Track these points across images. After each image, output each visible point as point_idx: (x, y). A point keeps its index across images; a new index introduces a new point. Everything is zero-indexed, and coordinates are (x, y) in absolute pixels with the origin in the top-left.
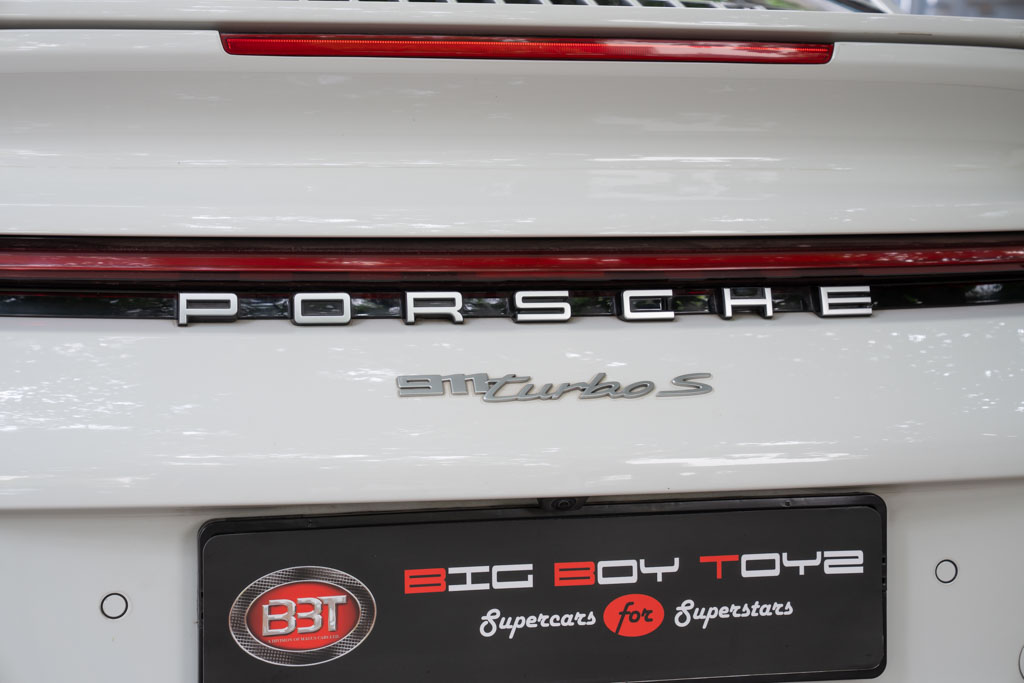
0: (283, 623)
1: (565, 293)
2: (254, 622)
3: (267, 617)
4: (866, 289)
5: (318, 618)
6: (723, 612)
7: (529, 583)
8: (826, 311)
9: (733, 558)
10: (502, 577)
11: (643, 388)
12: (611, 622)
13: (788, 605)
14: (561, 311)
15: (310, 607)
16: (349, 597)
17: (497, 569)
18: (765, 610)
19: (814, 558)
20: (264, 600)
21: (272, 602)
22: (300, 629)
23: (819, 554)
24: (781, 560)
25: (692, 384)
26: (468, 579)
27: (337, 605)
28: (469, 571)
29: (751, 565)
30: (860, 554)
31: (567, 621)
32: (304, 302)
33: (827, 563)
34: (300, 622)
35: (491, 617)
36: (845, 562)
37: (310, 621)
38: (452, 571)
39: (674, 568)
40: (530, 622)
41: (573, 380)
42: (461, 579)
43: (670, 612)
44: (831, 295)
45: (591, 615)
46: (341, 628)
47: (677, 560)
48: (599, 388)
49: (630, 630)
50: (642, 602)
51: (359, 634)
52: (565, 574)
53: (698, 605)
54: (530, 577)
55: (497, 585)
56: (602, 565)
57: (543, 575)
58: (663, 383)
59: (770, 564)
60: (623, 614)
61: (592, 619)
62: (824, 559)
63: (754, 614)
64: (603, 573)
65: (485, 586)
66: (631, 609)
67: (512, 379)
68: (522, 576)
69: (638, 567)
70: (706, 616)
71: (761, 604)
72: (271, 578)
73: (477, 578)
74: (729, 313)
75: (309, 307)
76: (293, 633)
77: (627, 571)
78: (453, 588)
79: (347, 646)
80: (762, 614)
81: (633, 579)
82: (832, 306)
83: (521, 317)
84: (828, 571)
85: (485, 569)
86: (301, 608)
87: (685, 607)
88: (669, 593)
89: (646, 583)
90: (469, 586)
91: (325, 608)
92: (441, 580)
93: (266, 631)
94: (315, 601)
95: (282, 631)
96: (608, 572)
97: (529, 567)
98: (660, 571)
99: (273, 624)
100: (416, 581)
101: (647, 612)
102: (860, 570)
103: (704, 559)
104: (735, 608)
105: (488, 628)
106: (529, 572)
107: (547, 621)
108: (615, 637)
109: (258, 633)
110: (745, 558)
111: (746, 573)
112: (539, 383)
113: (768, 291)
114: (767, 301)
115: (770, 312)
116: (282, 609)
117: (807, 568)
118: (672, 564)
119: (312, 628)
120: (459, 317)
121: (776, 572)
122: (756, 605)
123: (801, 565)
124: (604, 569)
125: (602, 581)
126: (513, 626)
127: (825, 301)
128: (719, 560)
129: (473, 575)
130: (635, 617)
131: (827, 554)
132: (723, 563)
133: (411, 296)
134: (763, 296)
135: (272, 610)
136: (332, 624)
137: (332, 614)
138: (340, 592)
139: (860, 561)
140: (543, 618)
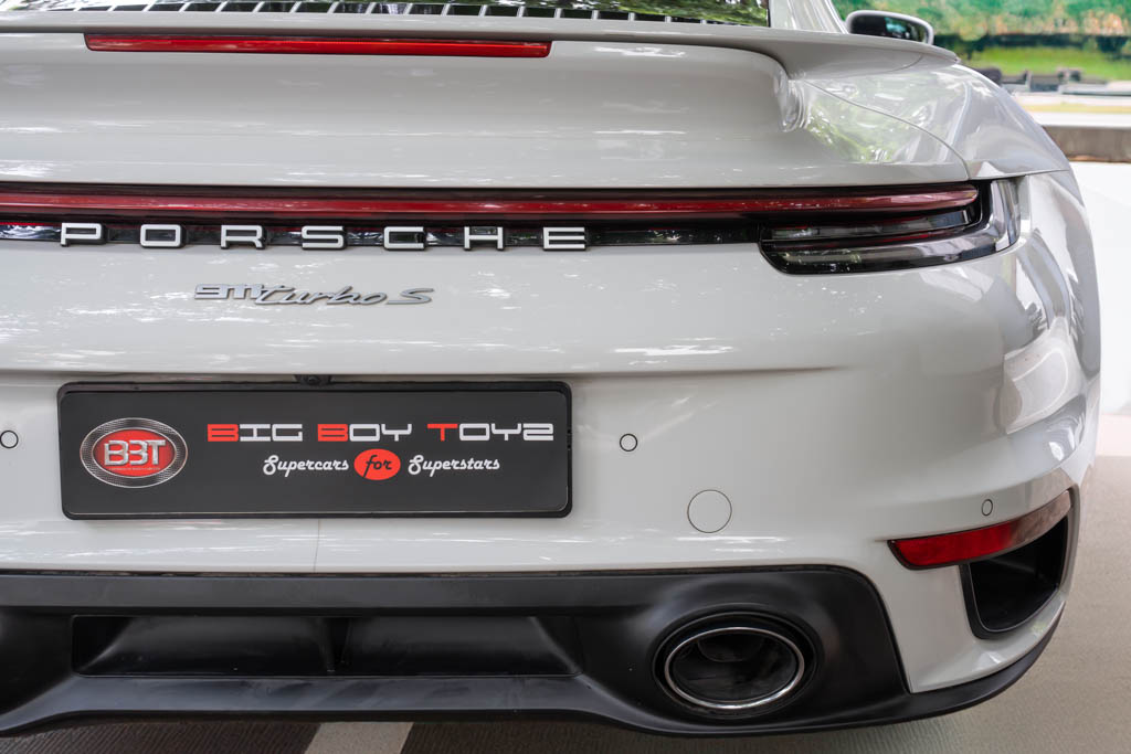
0: (120, 457)
1: (340, 228)
2: (99, 455)
3: (108, 452)
4: (582, 229)
5: (145, 455)
6: (446, 465)
7: (299, 438)
8: (547, 245)
9: (454, 426)
10: (280, 432)
11: (375, 299)
12: (360, 467)
13: (496, 462)
14: (336, 241)
15: (139, 447)
16: (167, 441)
17: (275, 427)
18: (478, 465)
19: (516, 428)
20: (106, 440)
21: (111, 442)
22: (132, 462)
23: (519, 425)
24: (490, 429)
25: (416, 296)
26: (254, 432)
27: (159, 447)
28: (255, 427)
29: (467, 432)
30: (550, 426)
31: (327, 466)
32: (147, 231)
33: (526, 432)
34: (132, 457)
35: (271, 461)
36: (539, 432)
37: (138, 457)
38: (243, 426)
39: (408, 431)
40: (301, 466)
41: (326, 291)
42: (249, 433)
43: (405, 464)
44: (551, 234)
45: (345, 463)
46: (162, 464)
47: (410, 426)
48: (346, 296)
49: (374, 475)
50: (384, 455)
51: (175, 467)
52: (325, 432)
53: (427, 459)
54: (300, 434)
55: (276, 438)
56: (353, 427)
57: (309, 432)
58: (394, 295)
59: (482, 432)
60: (369, 463)
61: (346, 466)
62: (523, 429)
63: (470, 468)
64: (354, 433)
65: (267, 439)
66: (374, 460)
67: (282, 290)
68: (294, 432)
69: (381, 430)
70: (433, 467)
71: (475, 461)
72: (110, 426)
73: (261, 433)
74: (467, 245)
75: (151, 235)
76: (127, 465)
77: (372, 433)
78: (243, 439)
79: (166, 476)
80: (476, 468)
81: (376, 438)
82: (551, 242)
83: (305, 245)
84: (526, 438)
85: (267, 426)
86: (132, 447)
87: (416, 460)
88: (404, 449)
89: (386, 442)
90: (255, 438)
91: (150, 449)
92: (235, 433)
93: (107, 462)
94: (142, 443)
95: (119, 462)
96: (357, 433)
97: (300, 426)
98: (397, 433)
99: (112, 457)
100: (216, 433)
101: (387, 463)
102: (551, 438)
103: (430, 426)
104: (455, 463)
105: (270, 469)
106: (299, 430)
107: (313, 466)
108: (363, 480)
109: (101, 462)
110: (463, 426)
111: (463, 438)
112: (300, 292)
113: (500, 230)
114: (499, 236)
115: (500, 245)
116: (119, 447)
117: (510, 436)
118: (406, 428)
119: (140, 462)
120: (259, 244)
121: (486, 438)
122: (471, 461)
123: (506, 433)
124: (355, 430)
125: (353, 438)
126: (288, 468)
127: (547, 238)
128: (443, 427)
129: (258, 430)
130: (378, 465)
131: (525, 425)
132: (446, 430)
133: (224, 228)
134: (496, 234)
135: (111, 447)
136: (155, 459)
137: (155, 453)
138: (161, 438)
139: (551, 431)
140: (309, 463)
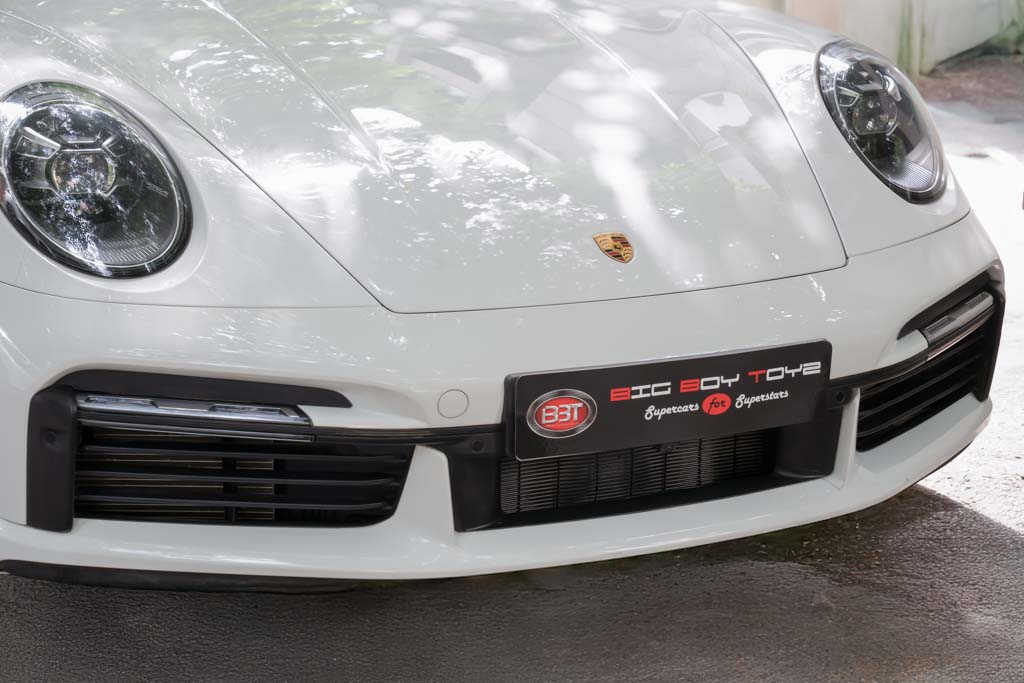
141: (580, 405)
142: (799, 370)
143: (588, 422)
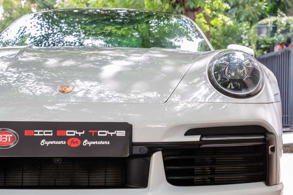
141: (11, 135)
142: (115, 133)
143: (15, 143)
